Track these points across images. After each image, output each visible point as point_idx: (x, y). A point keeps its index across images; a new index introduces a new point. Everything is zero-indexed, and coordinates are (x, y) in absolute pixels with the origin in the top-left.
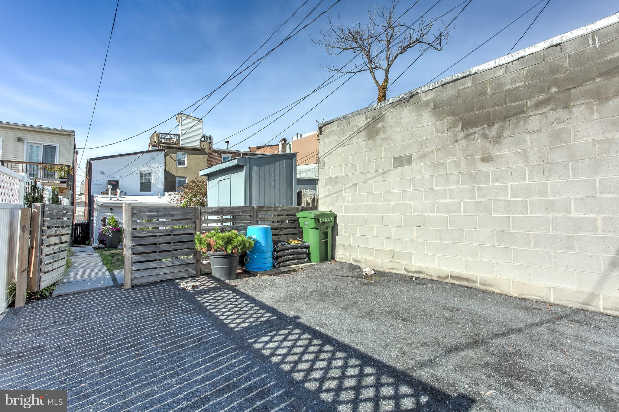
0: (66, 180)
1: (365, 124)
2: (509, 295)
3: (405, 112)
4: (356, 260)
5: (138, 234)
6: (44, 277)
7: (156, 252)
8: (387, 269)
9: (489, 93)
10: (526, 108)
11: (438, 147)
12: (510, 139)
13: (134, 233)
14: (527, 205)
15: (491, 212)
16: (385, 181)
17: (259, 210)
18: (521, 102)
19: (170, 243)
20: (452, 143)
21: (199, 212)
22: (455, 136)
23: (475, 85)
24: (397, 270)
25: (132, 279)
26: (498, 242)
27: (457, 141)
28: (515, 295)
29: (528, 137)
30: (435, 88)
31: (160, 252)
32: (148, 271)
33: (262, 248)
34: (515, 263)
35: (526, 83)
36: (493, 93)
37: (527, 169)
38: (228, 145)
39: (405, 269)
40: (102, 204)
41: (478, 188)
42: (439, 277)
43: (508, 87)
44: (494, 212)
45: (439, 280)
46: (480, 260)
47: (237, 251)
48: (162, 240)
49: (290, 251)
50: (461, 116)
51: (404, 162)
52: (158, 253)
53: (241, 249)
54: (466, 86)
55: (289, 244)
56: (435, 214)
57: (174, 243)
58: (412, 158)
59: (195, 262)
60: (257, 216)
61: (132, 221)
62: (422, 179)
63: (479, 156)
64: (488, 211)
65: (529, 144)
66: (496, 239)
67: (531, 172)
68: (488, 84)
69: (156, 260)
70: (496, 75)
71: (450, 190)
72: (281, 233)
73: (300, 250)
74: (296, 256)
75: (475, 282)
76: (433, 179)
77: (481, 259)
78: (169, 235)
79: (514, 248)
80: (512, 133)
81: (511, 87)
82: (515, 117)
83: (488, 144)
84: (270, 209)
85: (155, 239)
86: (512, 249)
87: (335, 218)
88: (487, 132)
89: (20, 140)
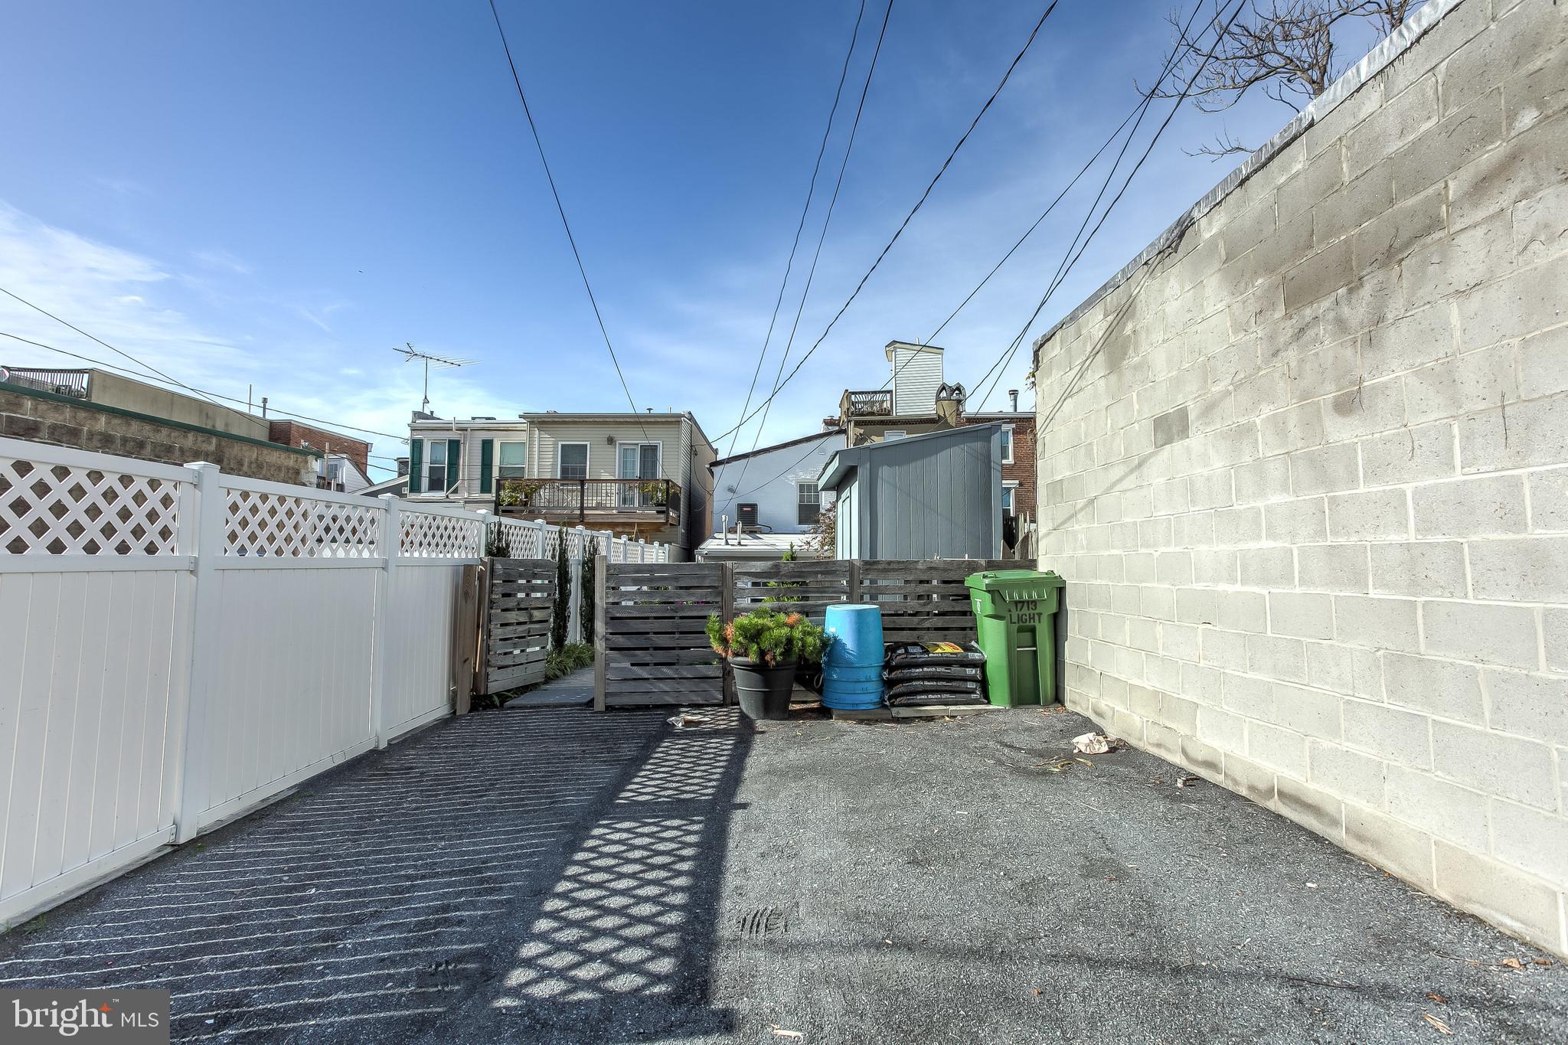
0: (664, 508)
1: (1104, 330)
2: (1428, 891)
3: (1173, 282)
4: (1098, 710)
5: (618, 612)
6: (494, 674)
7: (647, 649)
8: (1150, 744)
9: (1346, 179)
10: (1444, 207)
11: (1238, 378)
12: (1403, 323)
13: (610, 610)
14: (1462, 562)
15: (1367, 586)
16: (1141, 487)
17: (867, 570)
18: (1430, 191)
19: (674, 633)
20: (1267, 362)
21: (728, 573)
22: (1272, 338)
23: (1313, 160)
24: (1168, 750)
25: (607, 695)
26: (1392, 693)
27: (1275, 354)
28: (1443, 895)
29: (1454, 313)
30: (1227, 195)
31: (656, 649)
32: (633, 683)
33: (847, 656)
34: (1439, 773)
35: (1443, 116)
36: (1357, 178)
37: (1456, 430)
38: (1015, 400)
39: (1184, 752)
40: (706, 554)
41: (1333, 501)
42: (1252, 788)
43: (1394, 146)
44: (1374, 585)
45: (1251, 798)
46: (1345, 749)
47: (774, 658)
48: (658, 626)
49: (925, 669)
50: (1283, 270)
51: (1174, 429)
52: (651, 651)
53: (780, 655)
54: (1293, 172)
55: (927, 652)
56: (1238, 587)
57: (681, 633)
58: (1188, 417)
59: (721, 675)
60: (862, 583)
61: (608, 588)
62: (1208, 479)
63: (1329, 394)
64: (1358, 579)
65: (1458, 334)
66: (1383, 682)
67: (1468, 438)
68: (1344, 150)
69: (647, 665)
70: (1362, 116)
71: (1269, 509)
72: (927, 625)
73: (956, 670)
74: (944, 683)
75: (1335, 822)
76: (1231, 477)
77: (1347, 744)
78: (673, 618)
79: (1435, 717)
80: (1411, 305)
81: (1401, 144)
82: (1416, 247)
83: (1349, 352)
84: (895, 566)
85: (646, 623)
86: (1430, 722)
87: (1061, 591)
88: (1346, 311)
89: (611, 441)
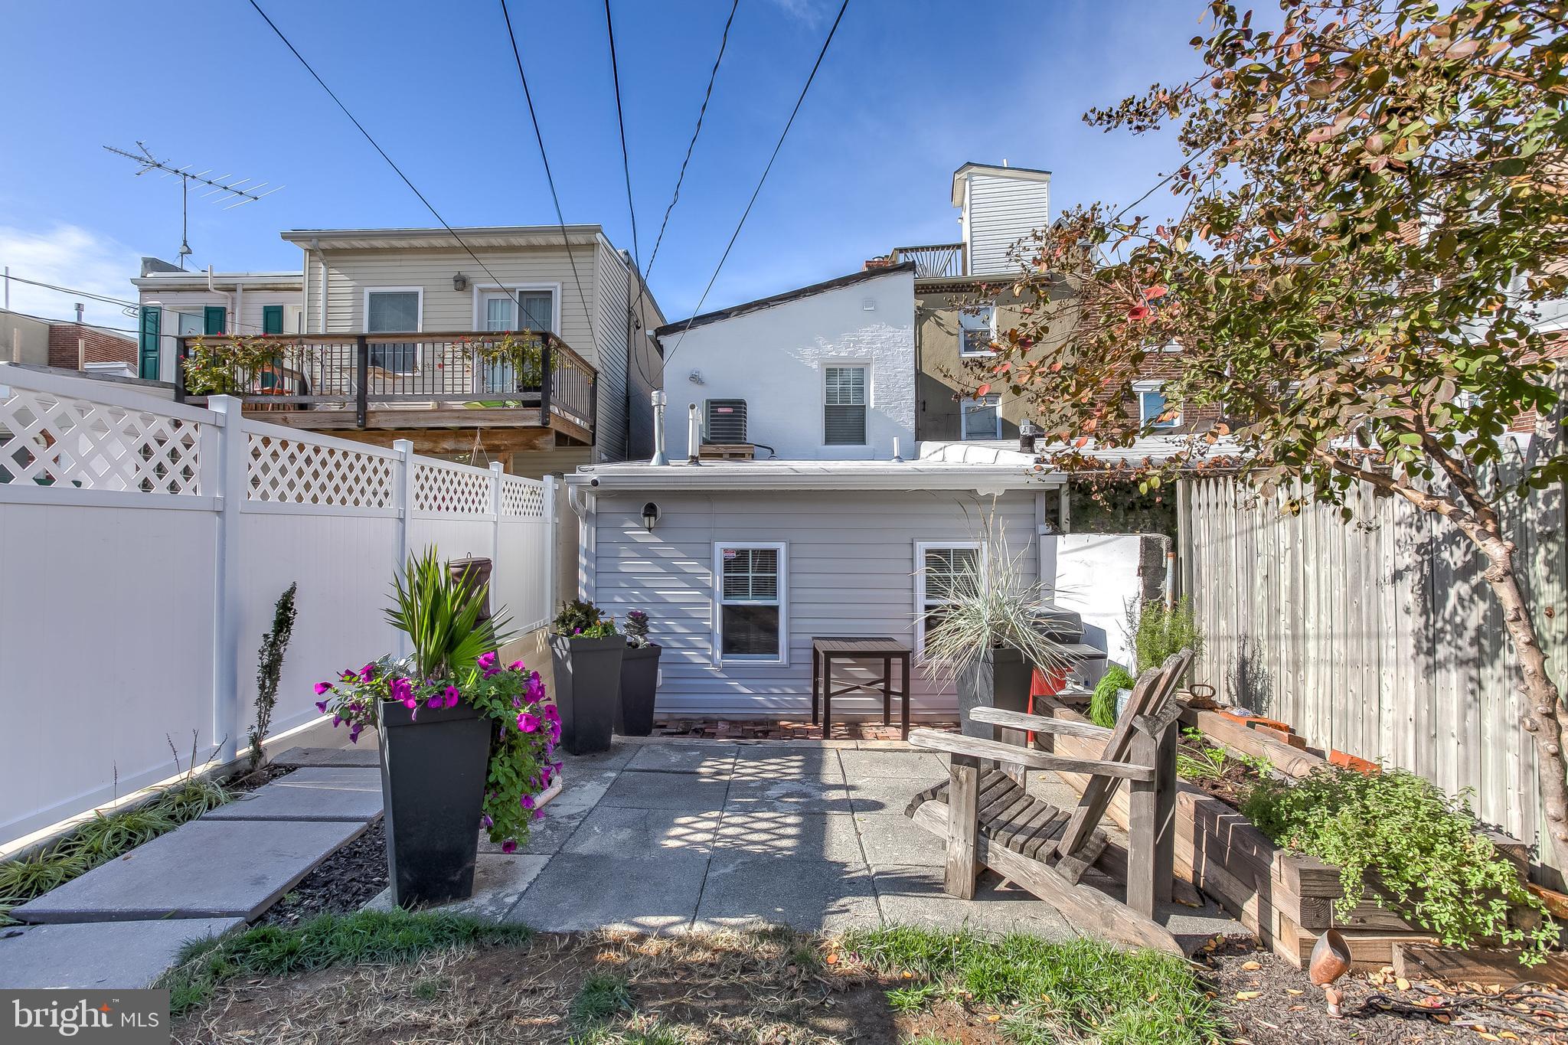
0: (538, 396)
89: (462, 283)
